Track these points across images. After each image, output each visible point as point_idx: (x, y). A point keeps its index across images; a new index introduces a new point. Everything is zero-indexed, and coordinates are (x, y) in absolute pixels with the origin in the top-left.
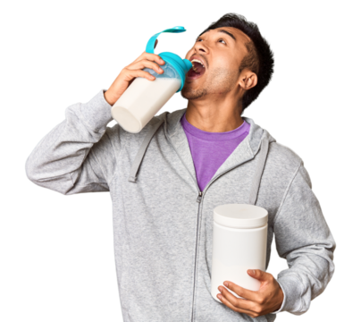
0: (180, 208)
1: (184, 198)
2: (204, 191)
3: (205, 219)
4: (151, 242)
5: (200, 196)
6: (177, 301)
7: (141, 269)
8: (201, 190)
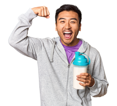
0: (62, 69)
1: (63, 66)
2: (70, 64)
3: (71, 73)
4: (53, 79)
5: (69, 65)
6: (61, 99)
7: (49, 87)
8: (69, 63)
